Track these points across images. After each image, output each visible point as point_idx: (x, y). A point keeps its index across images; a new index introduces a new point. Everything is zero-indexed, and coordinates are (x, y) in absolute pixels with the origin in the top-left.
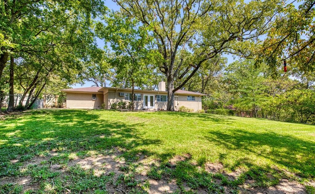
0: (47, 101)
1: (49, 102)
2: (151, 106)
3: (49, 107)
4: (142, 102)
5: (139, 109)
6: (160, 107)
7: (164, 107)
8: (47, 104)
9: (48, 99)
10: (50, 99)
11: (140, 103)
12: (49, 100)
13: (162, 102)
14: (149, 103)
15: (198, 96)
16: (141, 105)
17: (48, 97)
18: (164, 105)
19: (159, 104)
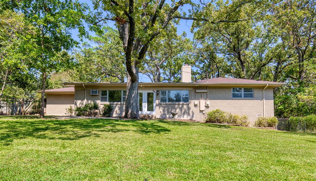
0: (25, 107)
1: (27, 108)
2: (148, 110)
3: (27, 113)
6: (166, 112)
8: (25, 110)
9: (27, 103)
10: (29, 104)
12: (27, 105)
13: (170, 103)
14: (145, 105)
15: (262, 88)
17: (26, 101)
19: (164, 107)
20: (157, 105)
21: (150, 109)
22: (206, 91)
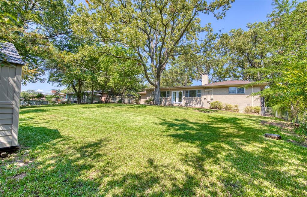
2: (179, 101)
4: (170, 98)
5: (167, 104)
6: (188, 103)
7: (193, 102)
8: (133, 102)
10: (135, 99)
11: (168, 99)
13: (190, 97)
14: (177, 99)
16: (169, 101)
18: (193, 101)
19: (187, 100)
20: (183, 99)
21: (180, 101)
22: (211, 90)
